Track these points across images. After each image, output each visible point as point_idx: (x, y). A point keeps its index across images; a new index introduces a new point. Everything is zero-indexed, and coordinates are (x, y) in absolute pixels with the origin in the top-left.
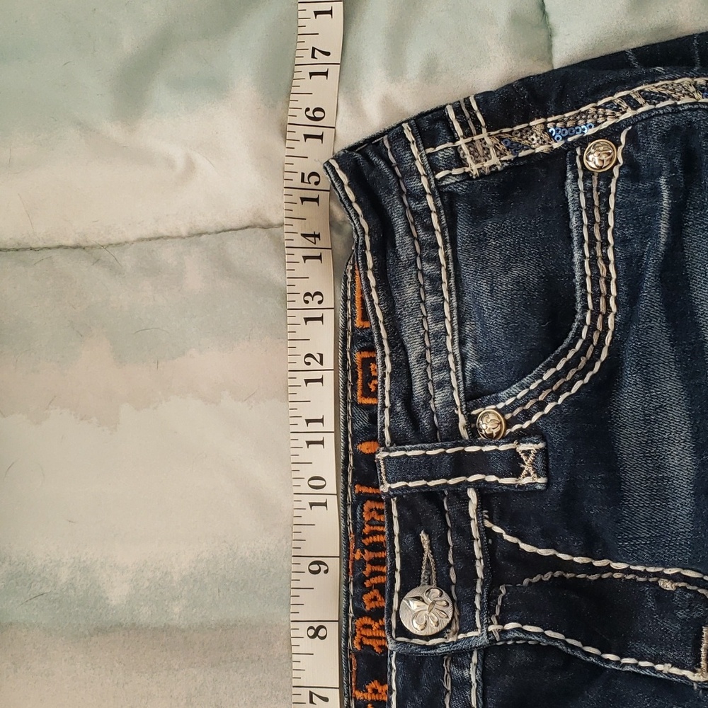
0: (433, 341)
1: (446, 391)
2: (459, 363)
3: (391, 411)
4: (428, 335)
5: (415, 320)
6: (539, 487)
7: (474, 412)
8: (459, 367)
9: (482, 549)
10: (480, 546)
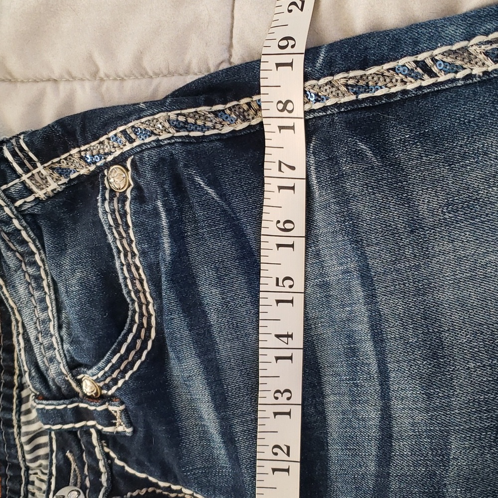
0: (42, 326)
1: (55, 365)
2: (60, 343)
3: (30, 375)
4: (39, 322)
5: (29, 310)
6: (128, 434)
7: (79, 377)
8: (60, 346)
9: (105, 466)
10: (104, 464)
